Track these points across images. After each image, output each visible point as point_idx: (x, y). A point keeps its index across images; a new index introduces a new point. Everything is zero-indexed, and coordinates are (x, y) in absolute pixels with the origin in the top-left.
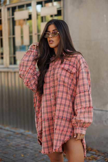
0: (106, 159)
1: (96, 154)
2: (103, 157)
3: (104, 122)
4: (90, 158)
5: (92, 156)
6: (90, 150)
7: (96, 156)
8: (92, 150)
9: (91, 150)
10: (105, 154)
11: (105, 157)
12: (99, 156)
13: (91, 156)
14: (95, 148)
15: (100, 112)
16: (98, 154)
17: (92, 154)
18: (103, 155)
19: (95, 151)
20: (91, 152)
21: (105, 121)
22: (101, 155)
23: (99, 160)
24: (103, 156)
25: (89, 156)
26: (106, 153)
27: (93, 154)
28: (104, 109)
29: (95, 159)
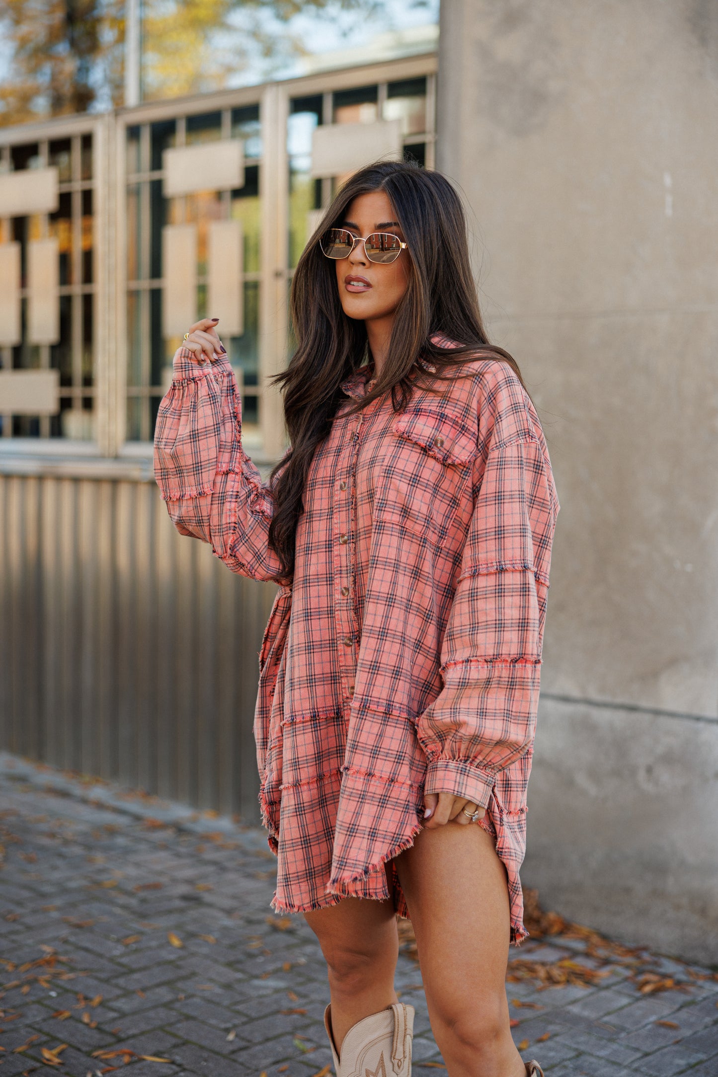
0: (646, 983)
1: (587, 955)
2: (628, 973)
3: (642, 775)
4: (556, 973)
5: (567, 963)
6: (556, 929)
7: (588, 964)
8: (566, 928)
9: (561, 933)
10: (639, 957)
11: (640, 972)
12: (606, 962)
13: (562, 959)
14: (585, 921)
15: (619, 718)
16: (602, 953)
17: (566, 955)
18: (629, 960)
19: (586, 939)
20: (562, 941)
21: (649, 770)
22: (615, 957)
23: (607, 987)
24: (628, 967)
25: (552, 964)
26: (645, 949)
27: (575, 954)
28: (644, 703)
29: (587, 979)
